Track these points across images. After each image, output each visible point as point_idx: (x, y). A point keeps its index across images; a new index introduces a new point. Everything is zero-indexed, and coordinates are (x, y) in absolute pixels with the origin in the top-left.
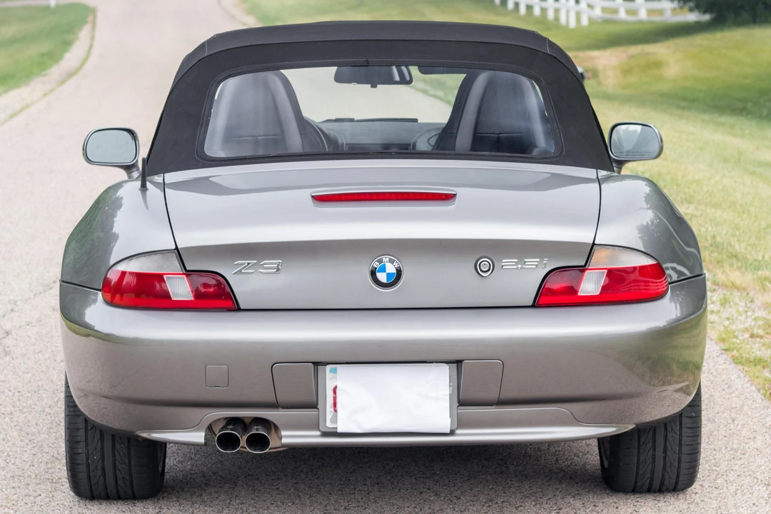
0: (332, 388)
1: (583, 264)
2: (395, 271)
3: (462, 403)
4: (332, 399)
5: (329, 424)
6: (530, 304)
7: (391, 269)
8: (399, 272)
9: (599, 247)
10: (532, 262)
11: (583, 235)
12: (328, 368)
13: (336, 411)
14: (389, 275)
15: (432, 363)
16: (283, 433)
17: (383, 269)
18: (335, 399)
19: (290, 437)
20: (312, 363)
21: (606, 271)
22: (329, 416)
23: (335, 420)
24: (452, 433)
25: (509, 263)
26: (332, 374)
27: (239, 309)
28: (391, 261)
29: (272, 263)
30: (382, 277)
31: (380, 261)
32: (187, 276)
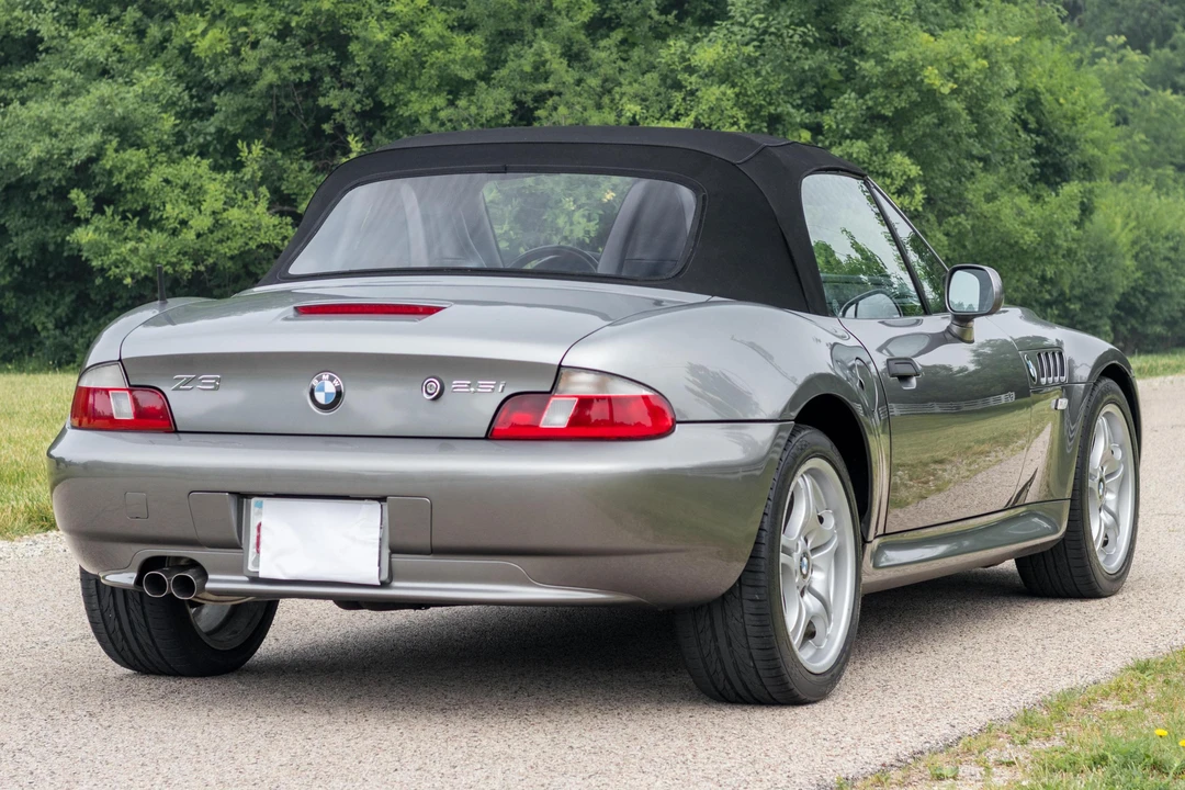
0: (256, 525)
1: (548, 389)
2: (334, 391)
3: (394, 550)
4: (255, 538)
5: (251, 568)
6: (483, 435)
7: (330, 388)
8: (339, 394)
9: (566, 370)
10: (486, 385)
11: (551, 356)
12: (254, 501)
13: (258, 552)
14: (327, 395)
15: (363, 499)
16: (210, 577)
17: (322, 389)
18: (258, 537)
19: (217, 581)
20: (230, 493)
21: (577, 399)
22: (251, 557)
23: (256, 562)
24: (384, 585)
25: (459, 385)
26: (257, 509)
27: (176, 432)
28: (331, 379)
29: (209, 378)
30: (321, 398)
31: (320, 379)
32: (131, 391)
